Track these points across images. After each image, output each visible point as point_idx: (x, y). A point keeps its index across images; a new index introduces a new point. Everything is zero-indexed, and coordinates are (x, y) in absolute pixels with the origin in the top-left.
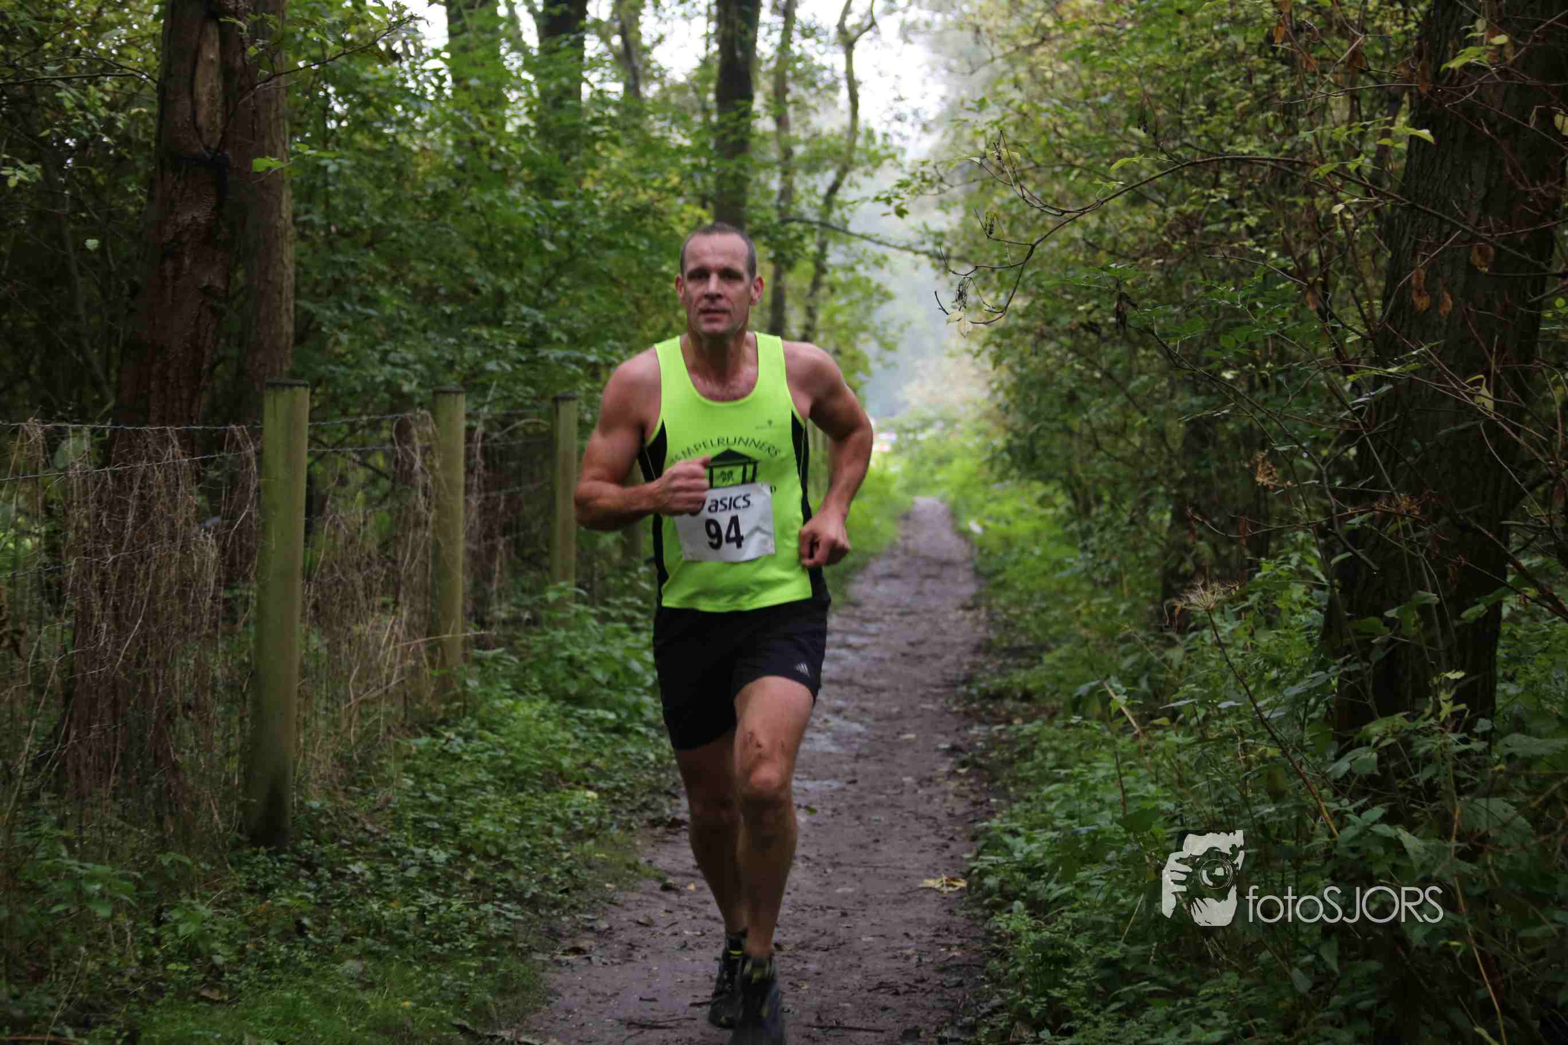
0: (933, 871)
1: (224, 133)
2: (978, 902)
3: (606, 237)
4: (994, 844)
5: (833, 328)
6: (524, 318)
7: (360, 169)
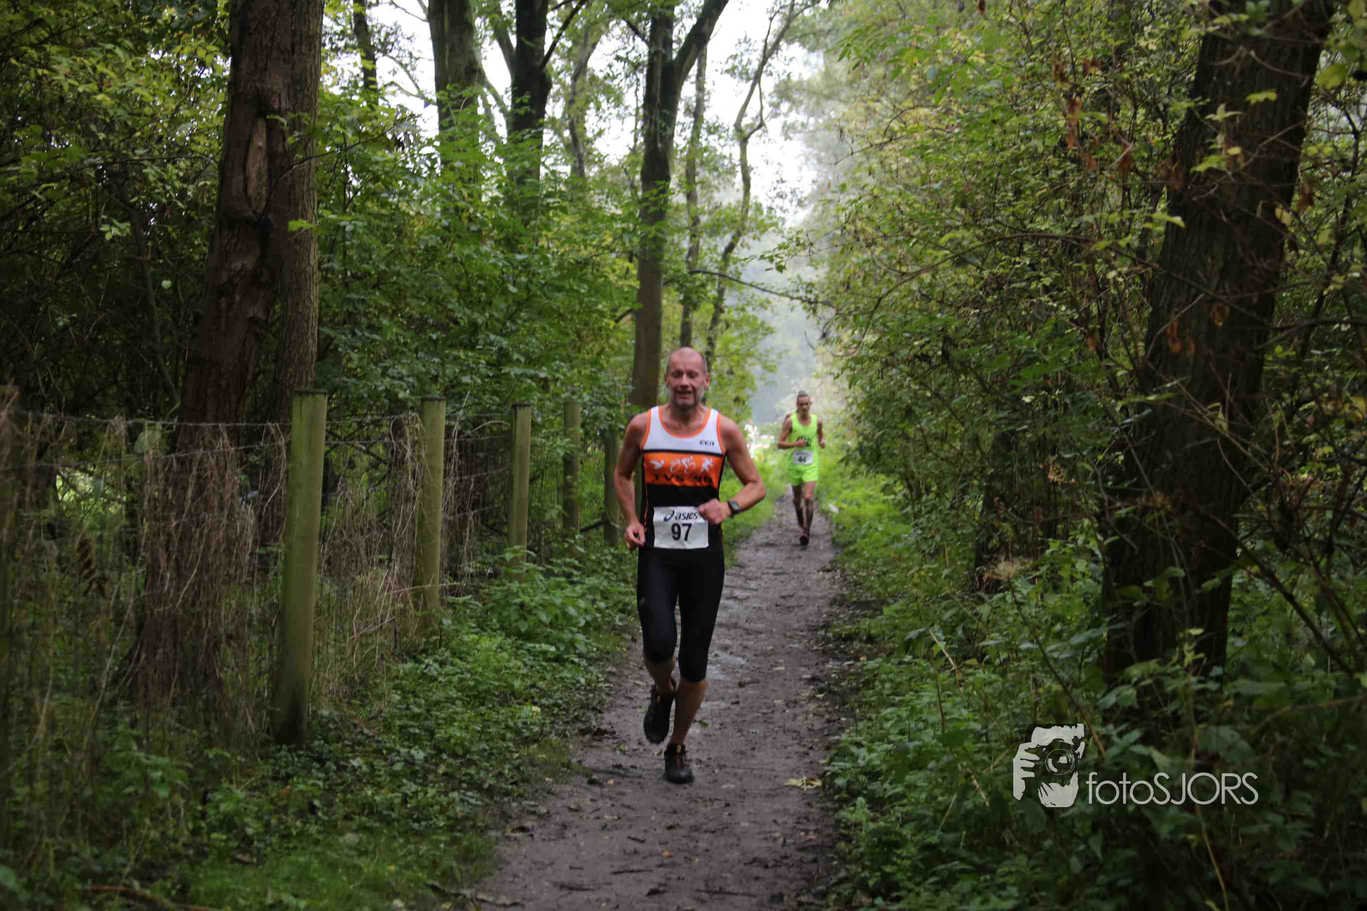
0: (795, 773)
1: (268, 200)
2: (830, 798)
3: (557, 283)
4: (843, 753)
5: (727, 354)
6: (491, 344)
7: (370, 229)
